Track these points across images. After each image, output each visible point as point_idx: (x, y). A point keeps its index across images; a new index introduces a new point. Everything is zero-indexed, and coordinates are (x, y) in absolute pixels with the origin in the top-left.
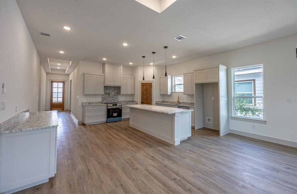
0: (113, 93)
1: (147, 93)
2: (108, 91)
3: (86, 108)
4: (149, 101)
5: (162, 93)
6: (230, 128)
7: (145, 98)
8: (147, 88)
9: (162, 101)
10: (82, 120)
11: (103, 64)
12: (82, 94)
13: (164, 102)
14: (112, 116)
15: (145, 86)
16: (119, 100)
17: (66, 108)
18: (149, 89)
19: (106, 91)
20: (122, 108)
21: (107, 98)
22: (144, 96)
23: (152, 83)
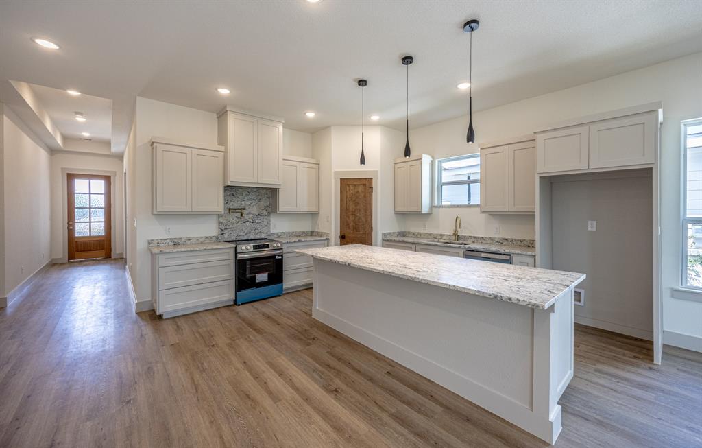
0: (253, 209)
1: (358, 207)
2: (236, 204)
3: (162, 261)
4: (362, 231)
5: (400, 209)
6: (665, 329)
7: (352, 224)
8: (358, 192)
9: (399, 233)
10: (152, 298)
11: (222, 114)
12: (150, 213)
13: (404, 236)
14: (253, 284)
15: (352, 188)
16: (273, 231)
17: (117, 252)
18: (365, 196)
19: (232, 203)
20: (282, 256)
21: (235, 226)
22: (349, 217)
23: (372, 179)
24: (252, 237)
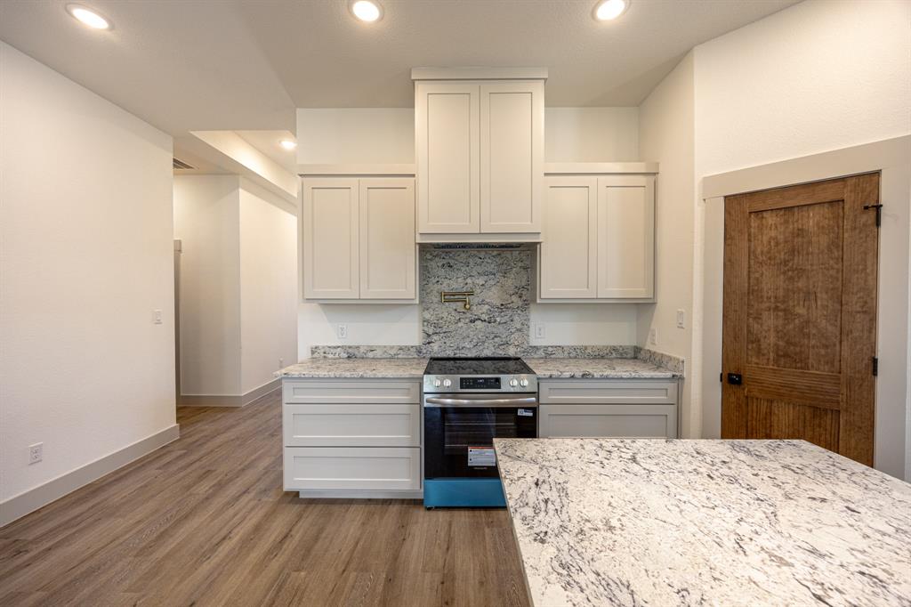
0: (490, 293)
2: (456, 283)
7: (771, 341)
8: (801, 233)
15: (773, 220)
16: (534, 342)
19: (447, 281)
20: (535, 410)
21: (453, 327)
22: (758, 318)
23: (878, 173)
24: (487, 353)
